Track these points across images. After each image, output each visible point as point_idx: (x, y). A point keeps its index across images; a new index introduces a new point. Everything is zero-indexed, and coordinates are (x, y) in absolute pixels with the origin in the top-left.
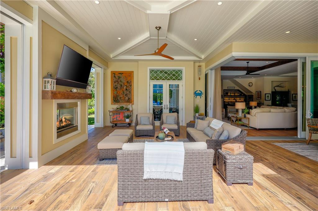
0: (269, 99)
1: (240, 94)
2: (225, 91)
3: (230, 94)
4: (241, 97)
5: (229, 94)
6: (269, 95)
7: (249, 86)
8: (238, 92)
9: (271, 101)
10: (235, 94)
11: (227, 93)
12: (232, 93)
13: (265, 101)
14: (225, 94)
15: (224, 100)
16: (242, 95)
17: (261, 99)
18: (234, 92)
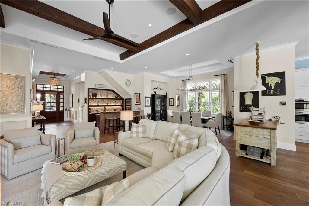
0: (150, 105)
1: (115, 97)
2: (90, 90)
3: (101, 95)
4: (117, 101)
5: (98, 97)
6: (150, 98)
7: (127, 85)
8: (112, 93)
9: (151, 107)
10: (107, 95)
11: (95, 95)
12: (103, 94)
13: (145, 108)
14: (91, 97)
15: (89, 106)
16: (119, 99)
17: (140, 104)
18: (106, 93)
